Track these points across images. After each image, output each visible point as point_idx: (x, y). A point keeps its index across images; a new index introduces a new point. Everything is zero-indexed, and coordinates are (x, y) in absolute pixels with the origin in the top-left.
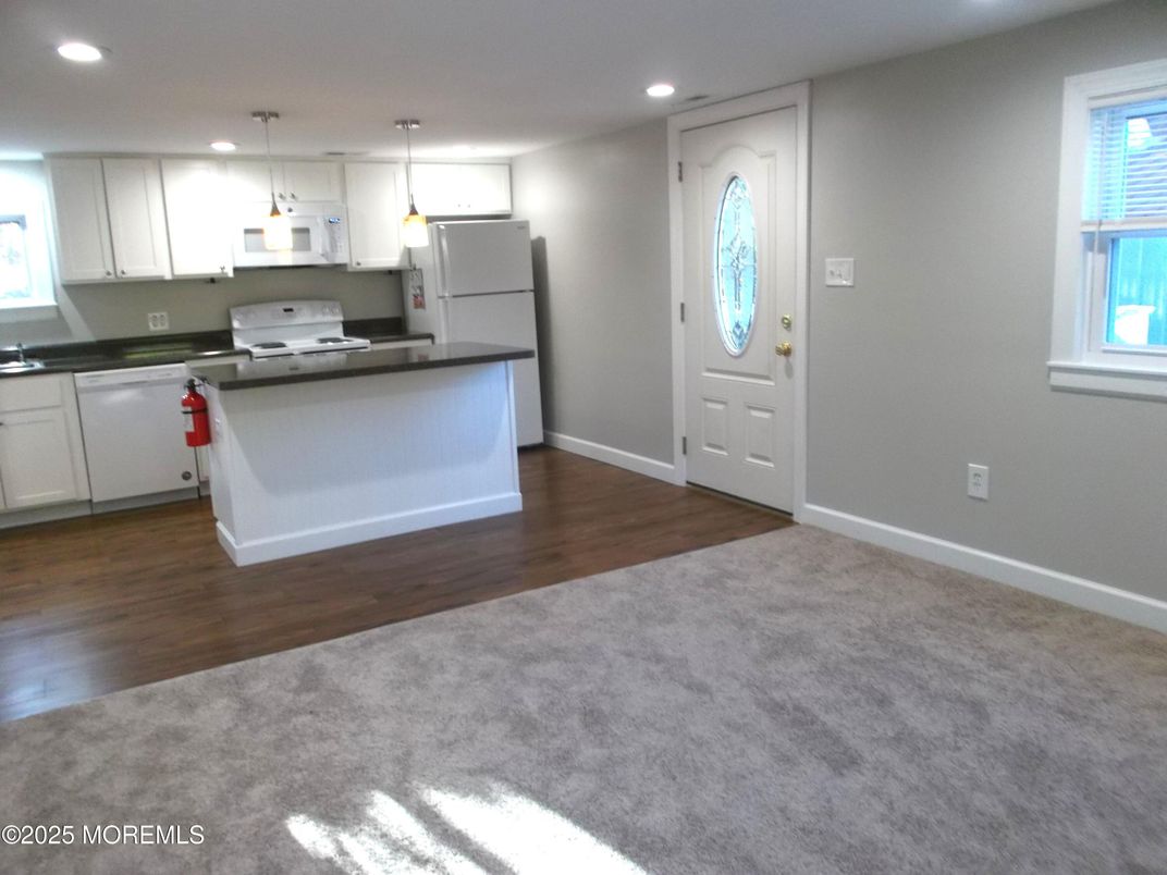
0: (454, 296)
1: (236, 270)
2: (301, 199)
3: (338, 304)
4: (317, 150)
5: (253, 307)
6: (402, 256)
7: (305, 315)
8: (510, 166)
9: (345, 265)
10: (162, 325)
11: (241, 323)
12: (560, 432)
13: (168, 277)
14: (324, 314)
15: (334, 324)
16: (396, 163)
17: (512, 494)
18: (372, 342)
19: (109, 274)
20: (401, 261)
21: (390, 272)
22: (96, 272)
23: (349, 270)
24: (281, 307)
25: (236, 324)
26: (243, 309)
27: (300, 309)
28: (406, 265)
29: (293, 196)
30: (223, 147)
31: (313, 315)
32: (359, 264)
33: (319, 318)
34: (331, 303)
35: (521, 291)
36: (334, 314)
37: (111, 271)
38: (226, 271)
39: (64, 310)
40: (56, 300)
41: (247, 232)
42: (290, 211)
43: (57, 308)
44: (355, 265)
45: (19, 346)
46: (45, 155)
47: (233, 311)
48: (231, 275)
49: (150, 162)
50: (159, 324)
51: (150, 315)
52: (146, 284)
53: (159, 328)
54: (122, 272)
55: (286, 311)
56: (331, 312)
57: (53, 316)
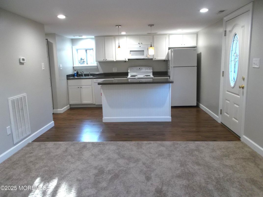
0: (174, 67)
1: (128, 59)
2: (143, 44)
3: (152, 68)
4: (145, 33)
5: (133, 67)
6: (166, 57)
7: (144, 70)
8: (197, 34)
9: (152, 59)
10: (116, 70)
11: (130, 70)
12: (201, 104)
13: (115, 61)
14: (148, 70)
16: (167, 35)
17: (169, 117)
18: (154, 77)
19: (104, 60)
20: (166, 58)
21: (164, 61)
22: (102, 59)
23: (153, 60)
24: (138, 68)
25: (129, 71)
26: (131, 68)
27: (143, 68)
28: (167, 59)
29: (141, 43)
30: (124, 33)
31: (146, 70)
32: (155, 59)
33: (147, 71)
34: (150, 67)
35: (194, 66)
36: (150, 70)
38: (126, 60)
39: (99, 68)
40: (97, 65)
41: (131, 51)
42: (140, 46)
43: (97, 66)
44: (154, 59)
45: (90, 73)
46: (95, 36)
47: (129, 68)
48: (127, 60)
49: (113, 37)
50: (115, 70)
51: (113, 68)
52: (112, 62)
53: (115, 71)
54: (106, 60)
55: (140, 69)
56: (150, 69)
57: (96, 68)
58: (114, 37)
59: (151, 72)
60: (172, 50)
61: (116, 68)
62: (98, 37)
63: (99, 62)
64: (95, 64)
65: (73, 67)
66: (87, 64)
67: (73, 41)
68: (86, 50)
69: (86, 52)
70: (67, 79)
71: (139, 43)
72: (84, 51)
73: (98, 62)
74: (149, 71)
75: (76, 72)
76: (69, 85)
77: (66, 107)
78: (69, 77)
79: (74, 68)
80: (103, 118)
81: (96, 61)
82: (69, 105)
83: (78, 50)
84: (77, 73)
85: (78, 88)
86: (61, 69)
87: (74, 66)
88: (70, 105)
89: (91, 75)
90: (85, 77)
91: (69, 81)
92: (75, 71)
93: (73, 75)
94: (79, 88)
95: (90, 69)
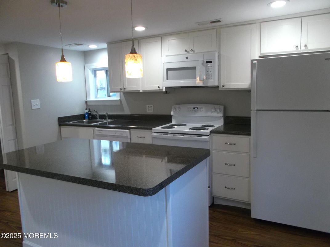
0: (257, 110)
1: (166, 88)
2: (196, 52)
7: (203, 112)
9: (218, 87)
11: (174, 112)
13: (141, 91)
14: (212, 112)
15: (219, 118)
16: (255, 23)
22: (118, 89)
23: (220, 89)
24: (192, 106)
26: (177, 106)
27: (201, 108)
29: (192, 50)
30: (140, 28)
32: (223, 86)
33: (209, 114)
34: (218, 107)
36: (218, 113)
37: (123, 88)
38: (161, 88)
39: (123, 102)
40: (120, 98)
42: (187, 58)
43: (120, 100)
44: (221, 87)
47: (173, 107)
48: (164, 90)
50: (150, 110)
51: (147, 106)
54: (125, 89)
55: (194, 108)
57: (119, 103)
59: (221, 117)
60: (254, 62)
61: (152, 106)
65: (86, 102)
66: (109, 96)
67: (86, 56)
70: (60, 125)
71: (186, 51)
73: (122, 93)
74: (215, 114)
75: (87, 111)
76: (63, 136)
79: (88, 104)
84: (90, 112)
87: (88, 100)
89: (110, 117)
92: (87, 109)
93: (83, 117)
95: (111, 106)
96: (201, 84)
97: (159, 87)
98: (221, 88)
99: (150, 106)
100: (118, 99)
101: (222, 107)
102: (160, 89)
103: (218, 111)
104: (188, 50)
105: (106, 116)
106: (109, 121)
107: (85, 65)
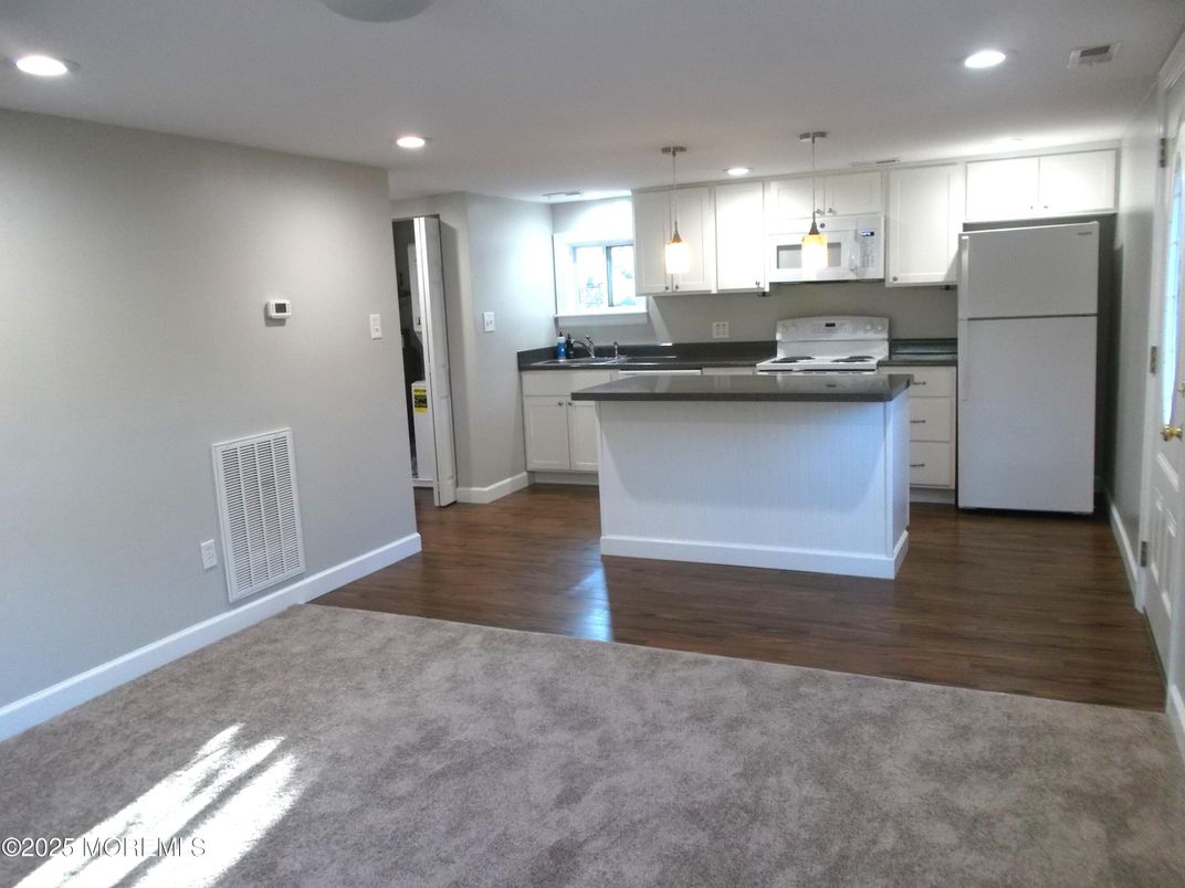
1: (771, 284)
2: (839, 213)
4: (845, 162)
5: (797, 320)
6: (950, 271)
7: (846, 331)
8: (1118, 151)
9: (882, 281)
10: (724, 333)
11: (783, 333)
13: (714, 291)
14: (866, 331)
15: (879, 341)
16: (955, 164)
17: (883, 557)
19: (667, 288)
20: (948, 275)
21: (947, 287)
22: (659, 288)
23: (887, 285)
25: (778, 337)
26: (787, 322)
27: (842, 325)
28: (952, 280)
29: (831, 210)
30: (738, 172)
31: (855, 331)
32: (895, 279)
33: (861, 335)
34: (876, 320)
35: (1082, 315)
36: (877, 332)
37: (670, 286)
38: (762, 286)
39: (652, 316)
40: (647, 308)
41: (780, 248)
42: (823, 225)
43: (648, 314)
44: (891, 280)
45: (615, 343)
46: (633, 191)
47: (780, 323)
48: (767, 290)
49: (707, 189)
50: (720, 333)
51: (714, 324)
52: (705, 297)
53: (721, 336)
54: (677, 287)
55: (828, 325)
56: (873, 328)
57: (645, 320)
58: (714, 188)
59: (883, 340)
60: (964, 238)
61: (727, 324)
62: (647, 192)
63: (655, 298)
64: (640, 306)
65: (556, 320)
66: (611, 305)
67: (557, 213)
68: (608, 248)
69: (609, 257)
70: (522, 368)
71: (819, 211)
72: (601, 252)
73: (651, 298)
74: (871, 335)
75: (562, 339)
76: (526, 392)
77: (509, 480)
78: (527, 361)
79: (560, 324)
80: (602, 537)
81: (639, 294)
82: (525, 474)
83: (578, 250)
84: (568, 343)
85: (560, 404)
86: (487, 330)
87: (558, 315)
88: (532, 473)
89: (623, 351)
90: (598, 359)
91: (529, 377)
92: (561, 335)
93: (553, 353)
94: (564, 406)
95: (624, 327)
96: (852, 277)
97: (758, 284)
98: (890, 283)
99: (721, 323)
100: (644, 310)
101: (886, 321)
102: (759, 288)
103: (880, 328)
104: (822, 209)
105: (614, 349)
106: (623, 358)
107: (555, 236)
